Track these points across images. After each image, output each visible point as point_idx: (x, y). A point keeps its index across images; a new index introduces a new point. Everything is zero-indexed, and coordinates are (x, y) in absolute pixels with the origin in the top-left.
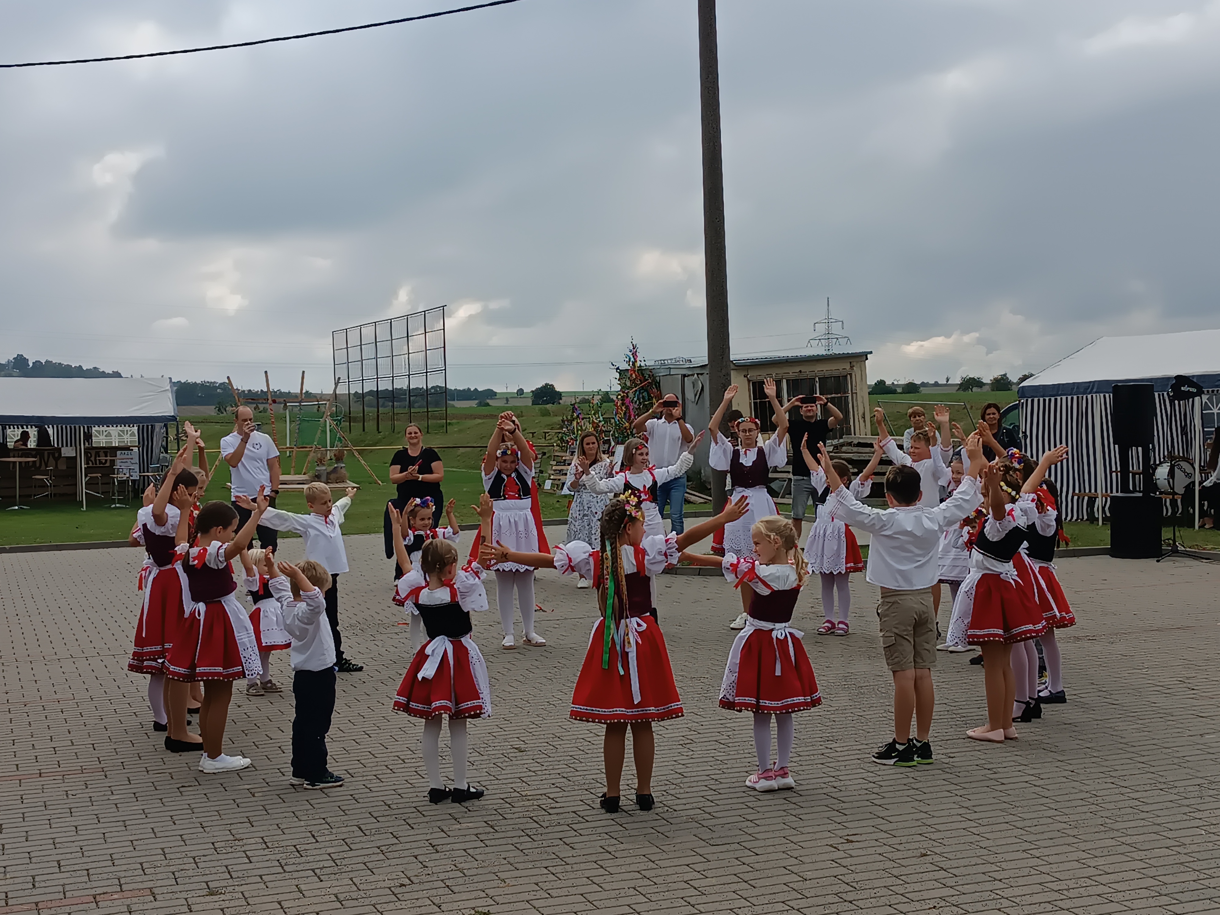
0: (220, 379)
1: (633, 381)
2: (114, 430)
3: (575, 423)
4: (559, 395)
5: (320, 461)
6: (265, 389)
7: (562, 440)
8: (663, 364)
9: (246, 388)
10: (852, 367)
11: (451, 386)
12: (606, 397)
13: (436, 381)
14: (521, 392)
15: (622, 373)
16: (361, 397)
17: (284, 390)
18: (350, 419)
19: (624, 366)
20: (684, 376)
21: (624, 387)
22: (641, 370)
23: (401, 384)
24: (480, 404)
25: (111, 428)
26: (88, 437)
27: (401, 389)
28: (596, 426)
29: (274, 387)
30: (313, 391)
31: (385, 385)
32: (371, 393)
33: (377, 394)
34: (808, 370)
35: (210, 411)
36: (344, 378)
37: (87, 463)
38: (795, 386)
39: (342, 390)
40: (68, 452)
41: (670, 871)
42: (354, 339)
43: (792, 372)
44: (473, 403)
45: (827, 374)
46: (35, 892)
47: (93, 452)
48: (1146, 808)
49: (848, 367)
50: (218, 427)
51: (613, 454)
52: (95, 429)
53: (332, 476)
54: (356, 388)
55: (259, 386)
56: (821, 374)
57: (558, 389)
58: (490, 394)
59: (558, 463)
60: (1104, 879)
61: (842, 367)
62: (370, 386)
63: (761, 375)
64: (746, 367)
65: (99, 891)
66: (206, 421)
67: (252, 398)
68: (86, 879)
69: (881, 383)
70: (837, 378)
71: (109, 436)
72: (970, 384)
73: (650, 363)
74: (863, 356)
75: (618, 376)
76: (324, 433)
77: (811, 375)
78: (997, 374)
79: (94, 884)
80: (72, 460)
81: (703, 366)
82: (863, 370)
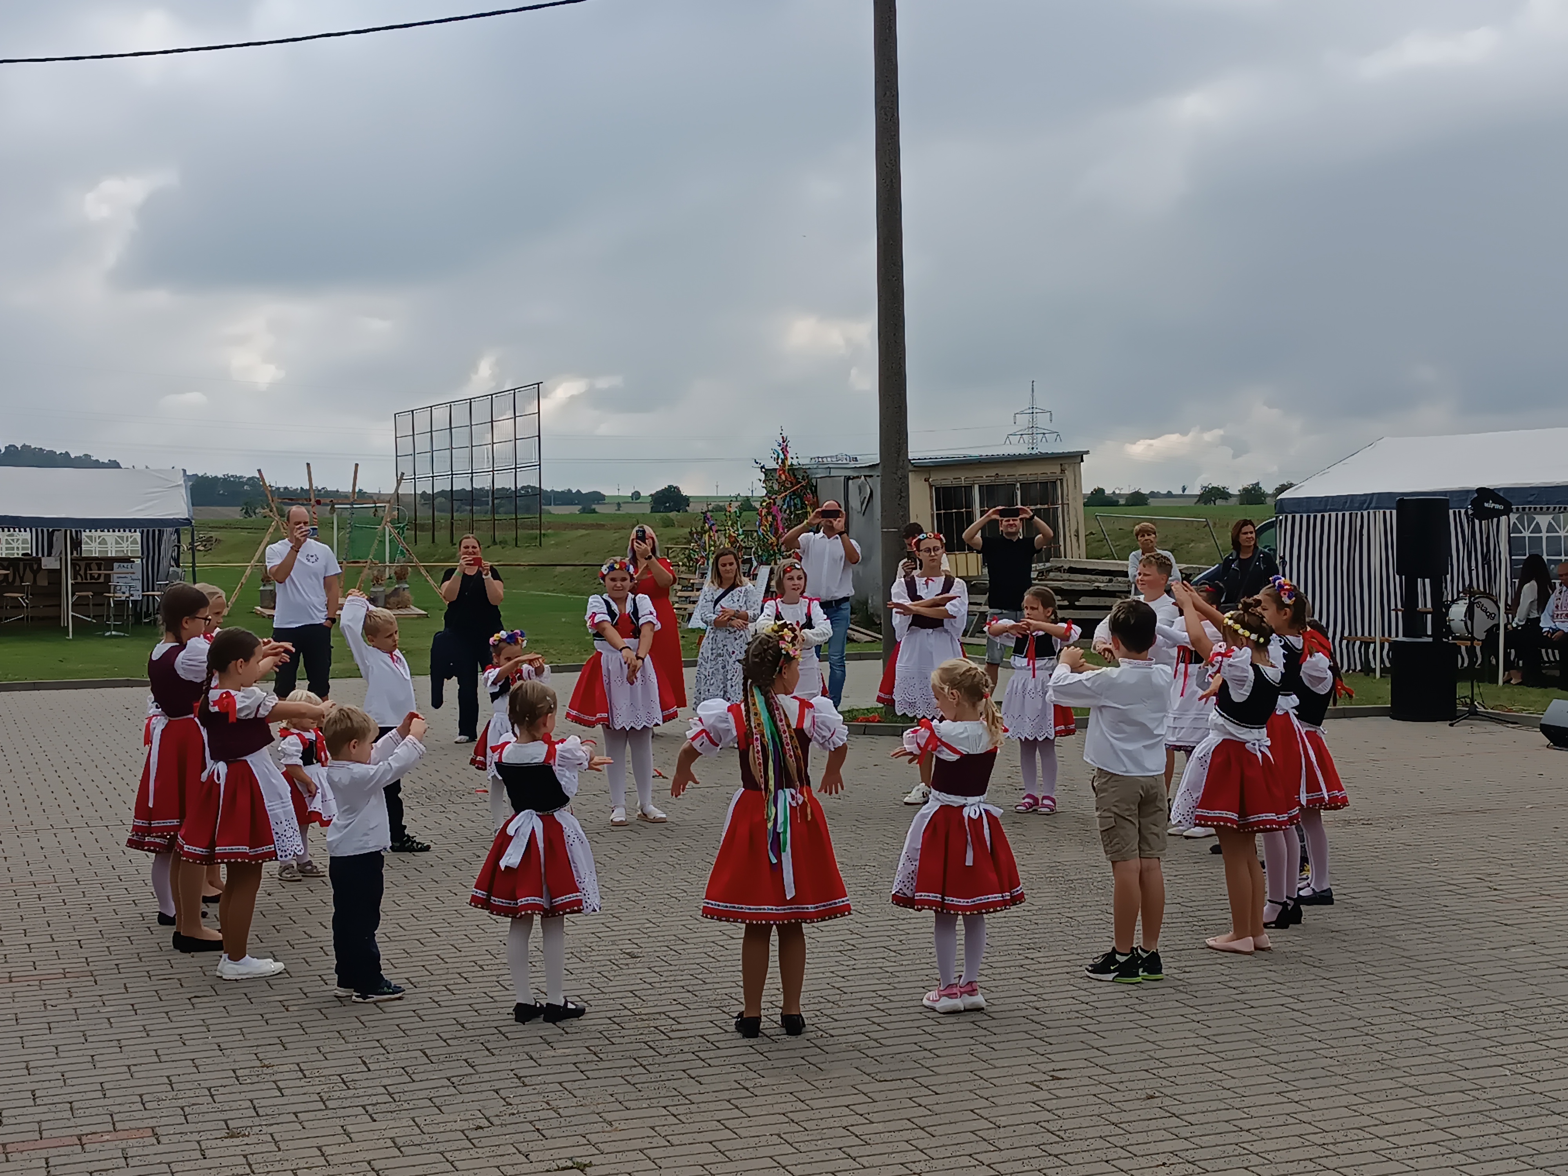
0: (249, 472)
1: (782, 484)
2: (110, 536)
3: (706, 537)
4: (686, 500)
5: (377, 581)
6: (307, 487)
7: (689, 558)
8: (820, 462)
9: (281, 485)
10: (1063, 471)
11: (546, 487)
12: (746, 504)
13: (527, 479)
14: (636, 495)
15: (769, 473)
16: (429, 499)
17: (331, 488)
18: (416, 526)
19: (771, 465)
20: (848, 479)
21: (770, 492)
22: (792, 469)
23: (482, 482)
24: (583, 511)
25: (106, 533)
26: (77, 544)
27: (482, 489)
28: (733, 541)
29: (318, 484)
30: (369, 489)
31: (461, 484)
32: (442, 493)
33: (451, 495)
34: (1006, 474)
35: (234, 513)
36: (409, 474)
37: (75, 578)
38: (990, 493)
39: (406, 489)
40: (49, 563)
41: (825, 1113)
42: (422, 424)
43: (986, 476)
44: (576, 509)
45: (1031, 479)
47: (83, 564)
48: (1435, 1040)
49: (1057, 470)
50: (244, 534)
51: (755, 577)
52: (85, 535)
53: (392, 600)
54: (424, 487)
55: (298, 482)
56: (1023, 479)
57: (685, 492)
58: (598, 497)
59: (685, 588)
60: (1381, 1130)
61: (1051, 470)
62: (442, 485)
63: (947, 479)
64: (926, 468)
65: (86, 1130)
66: (228, 526)
67: (290, 497)
68: (68, 1114)
69: (1099, 492)
70: (1044, 484)
71: (103, 542)
72: (1212, 495)
73: (804, 461)
74: (1078, 457)
75: (763, 477)
76: (382, 542)
77: (1010, 480)
78: (1247, 482)
79: (79, 1121)
80: (55, 574)
81: (872, 467)
82: (1077, 474)
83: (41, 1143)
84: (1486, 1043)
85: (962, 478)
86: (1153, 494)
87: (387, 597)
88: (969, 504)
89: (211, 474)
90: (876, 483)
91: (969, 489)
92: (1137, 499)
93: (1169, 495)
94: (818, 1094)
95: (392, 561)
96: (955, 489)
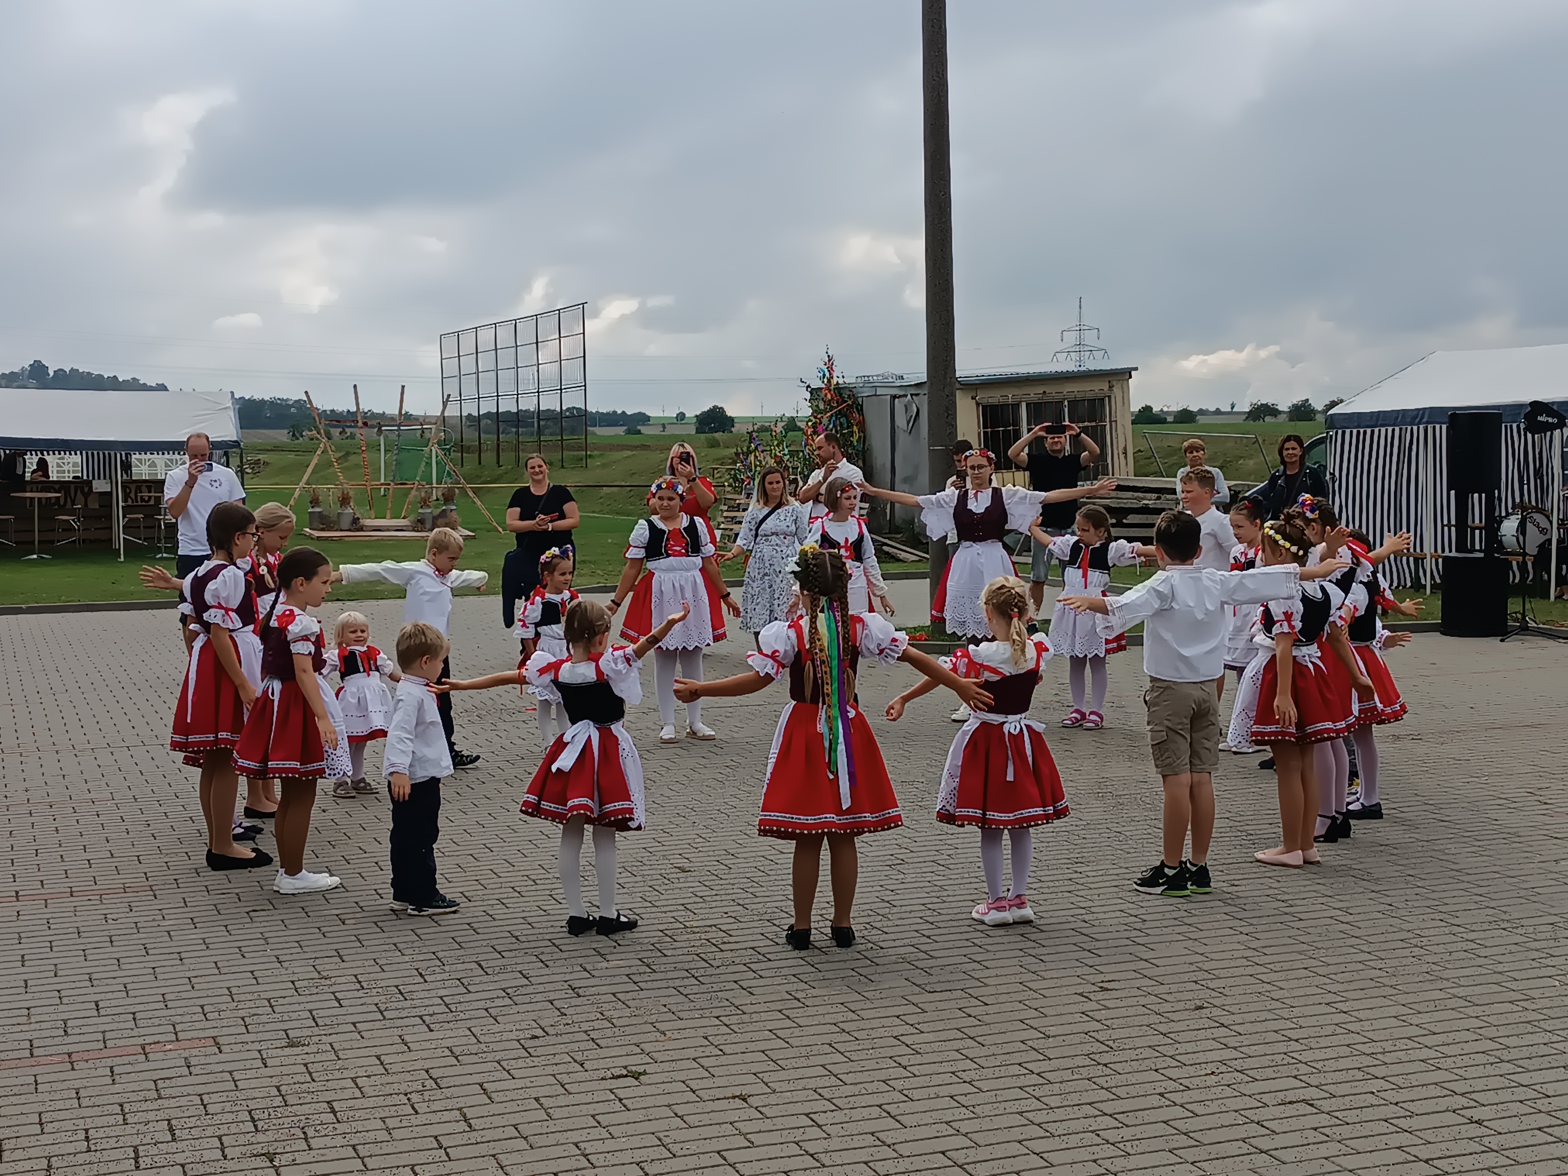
0: (294, 394)
1: (828, 403)
2: (159, 459)
3: (752, 457)
4: (731, 420)
5: (425, 503)
6: (353, 409)
7: (735, 479)
8: (867, 381)
9: (328, 408)
10: (1111, 387)
11: (592, 409)
12: (791, 425)
13: (572, 400)
14: (681, 416)
15: (814, 393)
16: (475, 421)
17: (377, 410)
18: (462, 448)
19: (817, 384)
20: (894, 397)
21: (816, 411)
22: (839, 389)
23: (528, 404)
24: (628, 432)
25: (156, 456)
26: (127, 467)
27: (527, 411)
28: (779, 461)
29: (365, 407)
30: (414, 412)
31: (507, 406)
32: (488, 415)
33: (497, 417)
34: (1053, 391)
35: (282, 436)
36: (455, 395)
37: (125, 501)
38: (1037, 411)
39: (452, 411)
40: (100, 486)
42: (467, 346)
43: (1034, 393)
44: (621, 430)
45: (1079, 396)
46: (67, 1040)
47: (133, 487)
48: (1483, 952)
49: (1106, 387)
50: (292, 456)
52: (135, 457)
54: (470, 409)
55: (344, 404)
56: (1071, 396)
57: (730, 413)
58: (643, 418)
59: (731, 509)
60: (1430, 1040)
61: (1098, 387)
62: (488, 407)
63: (994, 397)
64: (975, 386)
65: (149, 1040)
66: (276, 449)
67: (337, 419)
68: (131, 1024)
69: (1147, 409)
70: (1092, 401)
71: (153, 465)
72: (1262, 412)
73: (850, 380)
74: (1127, 373)
75: (808, 396)
76: (429, 464)
77: (1058, 398)
78: (1297, 399)
79: (143, 1031)
80: (106, 496)
81: (918, 385)
82: (1125, 391)
83: (105, 1053)
84: (1536, 955)
85: (1010, 395)
86: (1201, 412)
88: (1016, 422)
89: (257, 396)
90: (923, 402)
91: (1016, 406)
92: (1186, 417)
93: (1218, 412)
94: (869, 1005)
95: (439, 482)
96: (1003, 407)
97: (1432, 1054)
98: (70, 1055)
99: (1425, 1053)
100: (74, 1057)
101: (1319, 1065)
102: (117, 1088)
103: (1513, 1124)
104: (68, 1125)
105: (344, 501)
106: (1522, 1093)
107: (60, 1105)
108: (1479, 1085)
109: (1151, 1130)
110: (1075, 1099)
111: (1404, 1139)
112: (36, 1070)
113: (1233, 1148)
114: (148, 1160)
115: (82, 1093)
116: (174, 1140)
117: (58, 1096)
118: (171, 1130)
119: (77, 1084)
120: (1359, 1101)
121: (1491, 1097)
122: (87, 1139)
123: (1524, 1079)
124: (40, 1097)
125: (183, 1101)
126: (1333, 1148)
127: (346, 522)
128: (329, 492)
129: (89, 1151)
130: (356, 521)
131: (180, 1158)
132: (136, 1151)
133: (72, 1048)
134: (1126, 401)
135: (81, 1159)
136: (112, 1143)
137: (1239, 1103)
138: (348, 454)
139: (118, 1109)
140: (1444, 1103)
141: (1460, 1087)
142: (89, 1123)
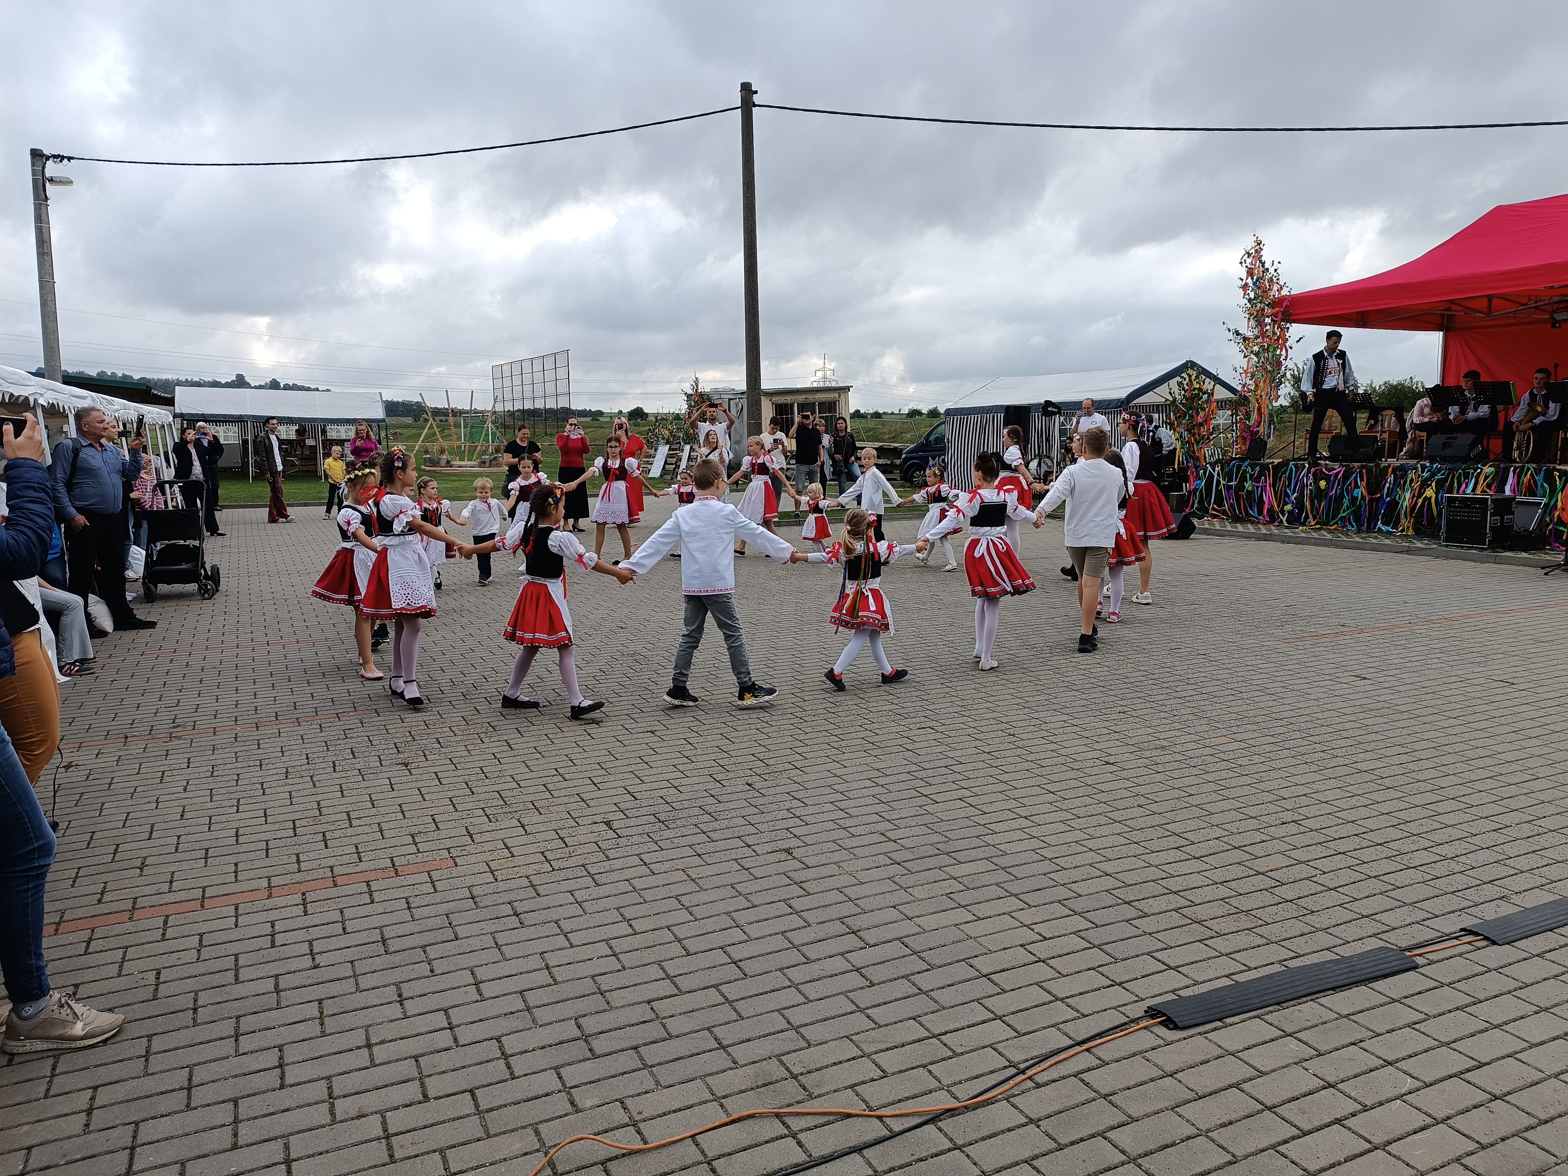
0: (416, 399)
2: (342, 428)
3: (657, 430)
4: (647, 414)
5: (485, 452)
6: (447, 407)
9: (433, 406)
10: (840, 396)
11: (573, 407)
12: (677, 417)
13: (562, 403)
15: (689, 396)
16: (512, 414)
17: (460, 407)
18: (505, 427)
19: (690, 392)
21: (690, 406)
22: (701, 395)
23: (539, 404)
24: (593, 420)
25: (339, 427)
26: (324, 432)
27: (539, 409)
28: (671, 432)
29: (453, 406)
30: (480, 408)
31: (528, 406)
32: (519, 410)
33: (523, 411)
34: (811, 397)
35: (409, 420)
36: (500, 397)
39: (499, 408)
40: (310, 442)
41: (719, 696)
42: (507, 373)
43: (801, 398)
44: (588, 419)
45: (823, 400)
46: (296, 712)
48: (1017, 659)
49: (837, 396)
50: (414, 431)
51: (683, 450)
52: (328, 428)
53: (493, 463)
54: (509, 407)
55: (442, 404)
56: (819, 400)
57: (646, 411)
58: (600, 413)
60: (991, 699)
61: (834, 396)
62: (518, 406)
63: (781, 400)
64: (771, 394)
65: (340, 711)
66: (406, 426)
67: (437, 412)
68: (331, 704)
69: (858, 411)
70: (830, 403)
71: (339, 431)
72: (914, 413)
73: (707, 390)
74: (847, 389)
75: (686, 398)
76: (487, 435)
77: (813, 401)
78: (931, 407)
79: (337, 707)
80: (313, 448)
81: (743, 393)
82: (847, 399)
83: (316, 717)
84: (1042, 660)
85: (788, 399)
86: (884, 413)
87: (491, 461)
88: (792, 413)
89: (395, 400)
90: (744, 402)
91: (792, 405)
92: (877, 415)
93: (893, 413)
94: (716, 688)
95: (493, 442)
96: (786, 405)
97: (992, 705)
98: (297, 719)
99: (988, 705)
100: (300, 720)
101: (937, 711)
102: (323, 734)
103: (1030, 736)
104: (298, 752)
105: (442, 451)
106: (1034, 722)
107: (293, 743)
108: (1014, 718)
109: (855, 742)
110: (818, 729)
111: (978, 743)
112: (279, 726)
113: (896, 749)
114: (341, 768)
115: (305, 737)
116: (354, 758)
117: (291, 738)
118: (353, 753)
119: (302, 733)
120: (957, 726)
121: (1019, 724)
122: (307, 758)
123: (1035, 715)
124: (282, 739)
125: (359, 739)
126: (943, 748)
127: (443, 463)
128: (435, 447)
129: (308, 764)
130: (448, 462)
131: (358, 766)
132: (334, 763)
133: (298, 716)
134: (847, 403)
135: (304, 768)
136: (321, 760)
137: (899, 729)
138: (444, 429)
139: (324, 744)
140: (996, 727)
141: (1004, 720)
142: (308, 751)
